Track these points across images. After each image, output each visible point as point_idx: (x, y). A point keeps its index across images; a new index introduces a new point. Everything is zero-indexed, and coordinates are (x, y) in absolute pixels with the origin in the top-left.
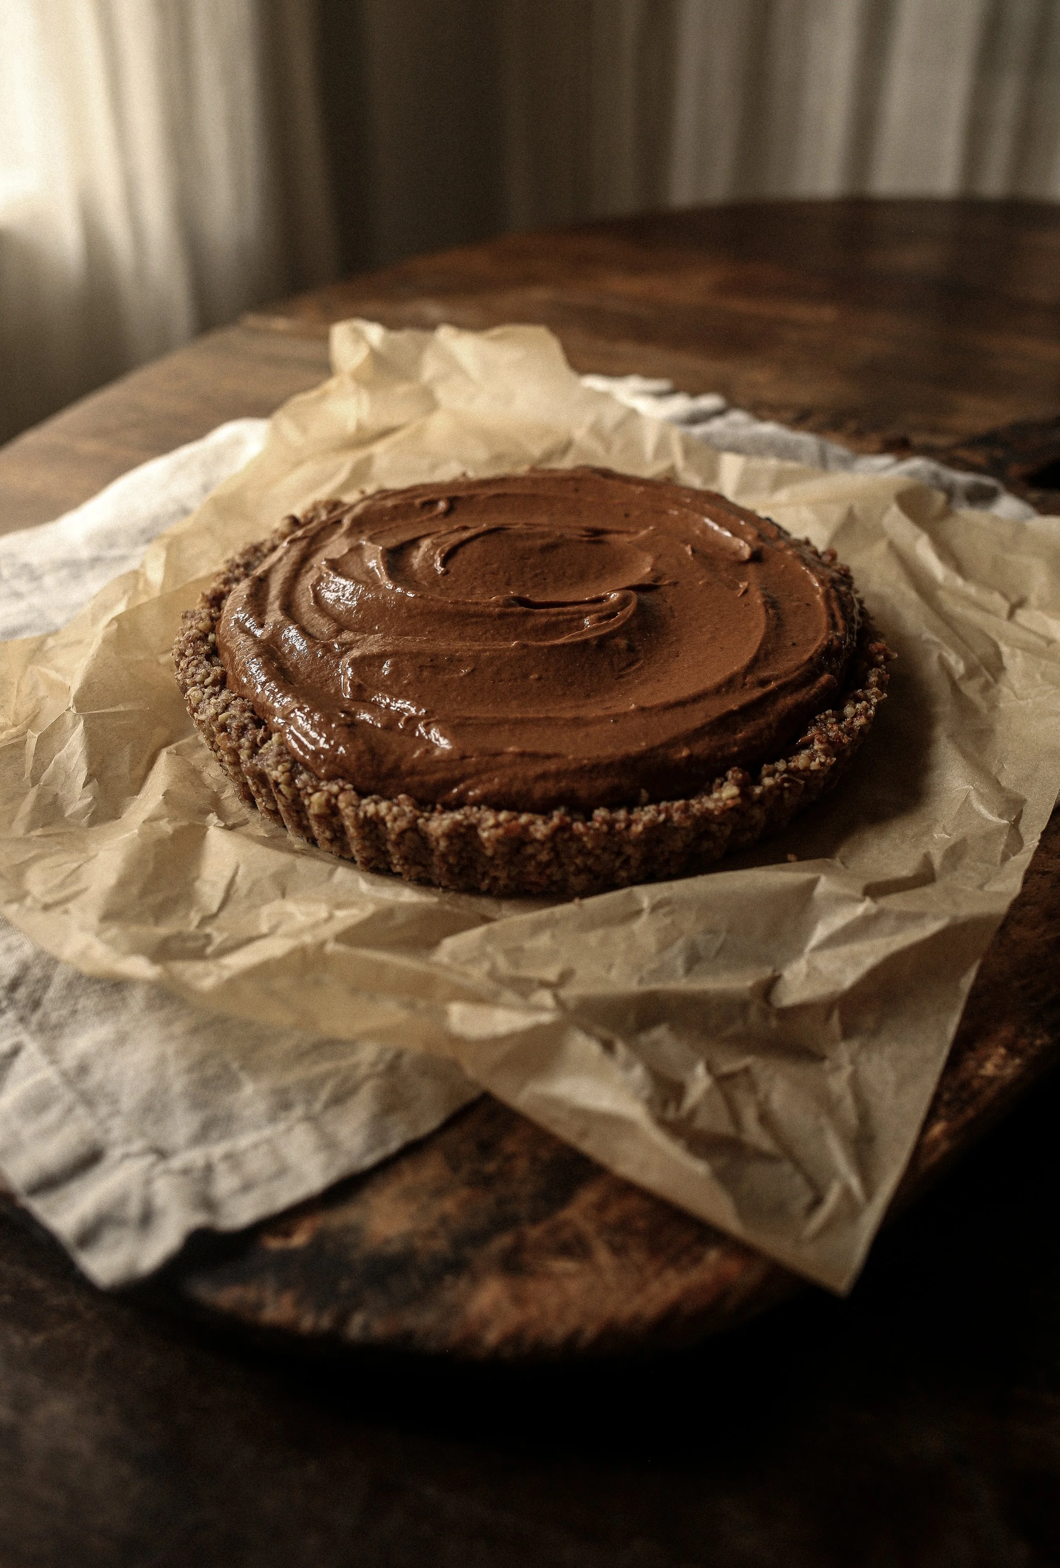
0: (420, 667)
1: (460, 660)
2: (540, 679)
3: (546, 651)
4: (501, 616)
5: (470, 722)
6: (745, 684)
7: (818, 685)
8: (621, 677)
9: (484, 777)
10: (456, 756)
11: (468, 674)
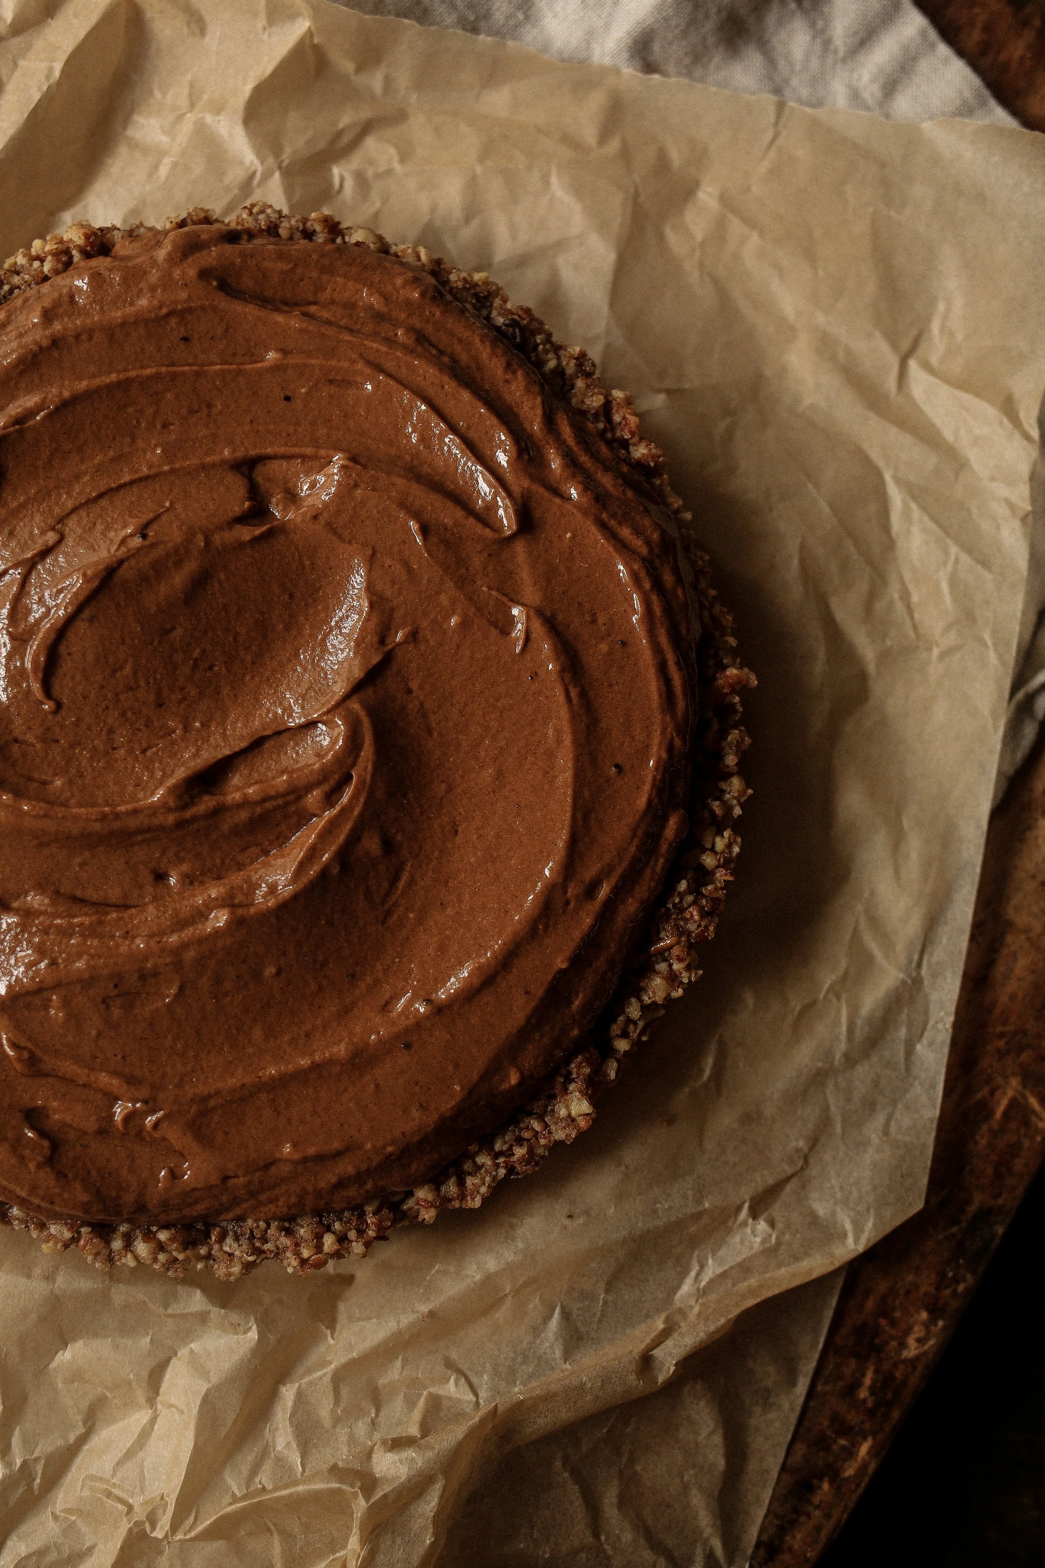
0: (104, 1001)
1: (155, 974)
2: (279, 973)
3: (273, 919)
4: (180, 825)
5: (212, 1103)
6: (567, 903)
7: (664, 848)
8: (388, 913)
9: (263, 1197)
10: (214, 1180)
11: (177, 997)
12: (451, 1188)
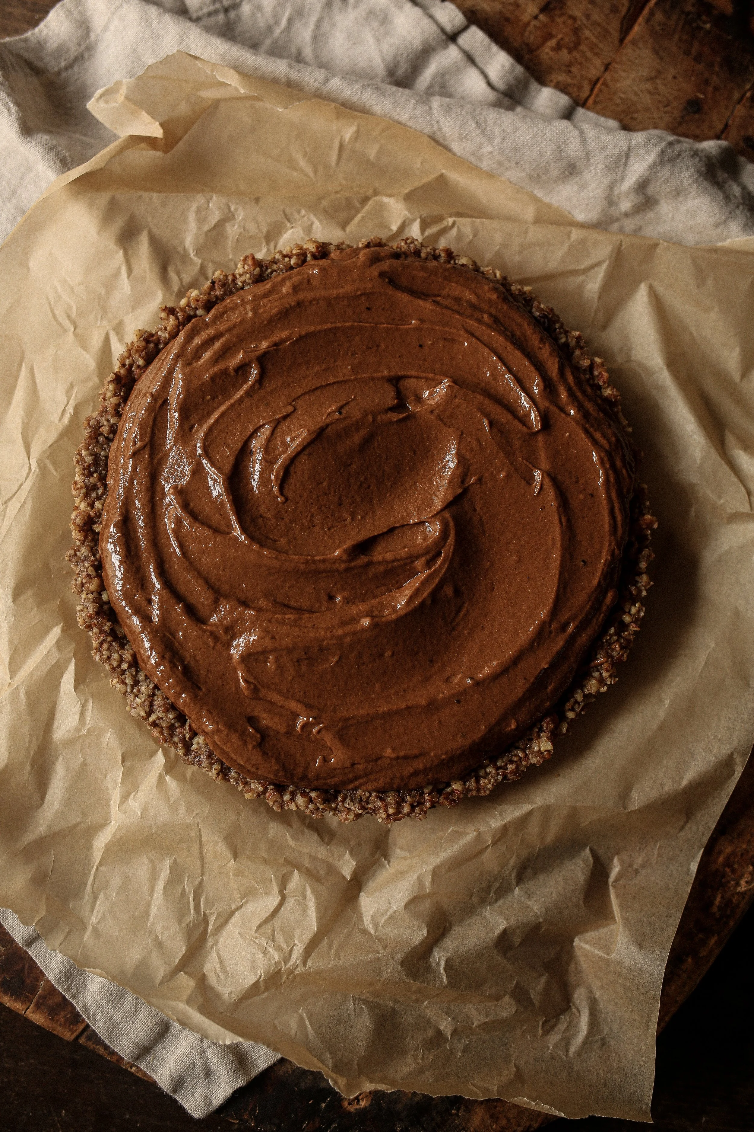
0: (298, 661)
1: (327, 649)
2: (393, 654)
3: (393, 625)
4: (347, 570)
5: (350, 722)
6: (551, 632)
7: (604, 608)
8: (453, 629)
9: (372, 777)
10: (347, 764)
11: (337, 662)
12: (472, 784)
